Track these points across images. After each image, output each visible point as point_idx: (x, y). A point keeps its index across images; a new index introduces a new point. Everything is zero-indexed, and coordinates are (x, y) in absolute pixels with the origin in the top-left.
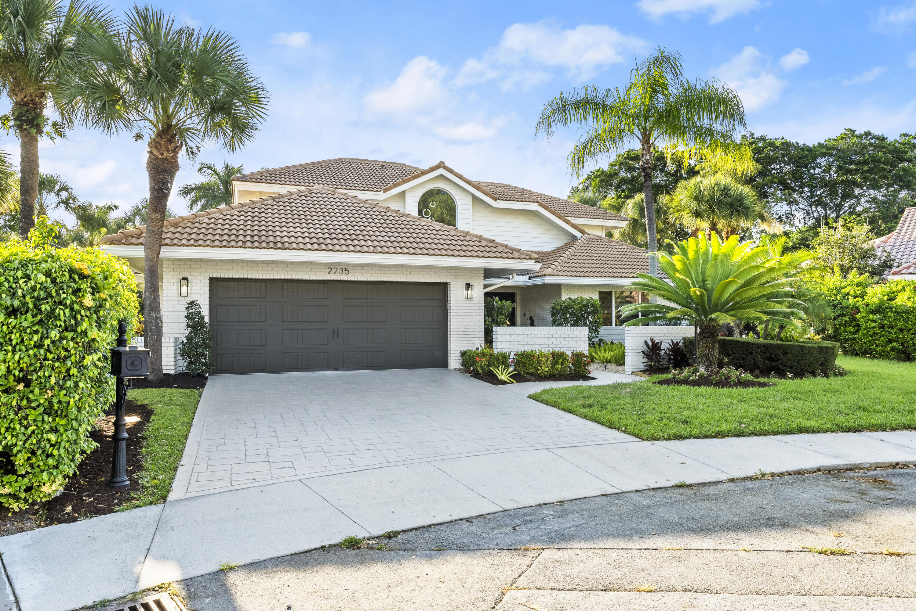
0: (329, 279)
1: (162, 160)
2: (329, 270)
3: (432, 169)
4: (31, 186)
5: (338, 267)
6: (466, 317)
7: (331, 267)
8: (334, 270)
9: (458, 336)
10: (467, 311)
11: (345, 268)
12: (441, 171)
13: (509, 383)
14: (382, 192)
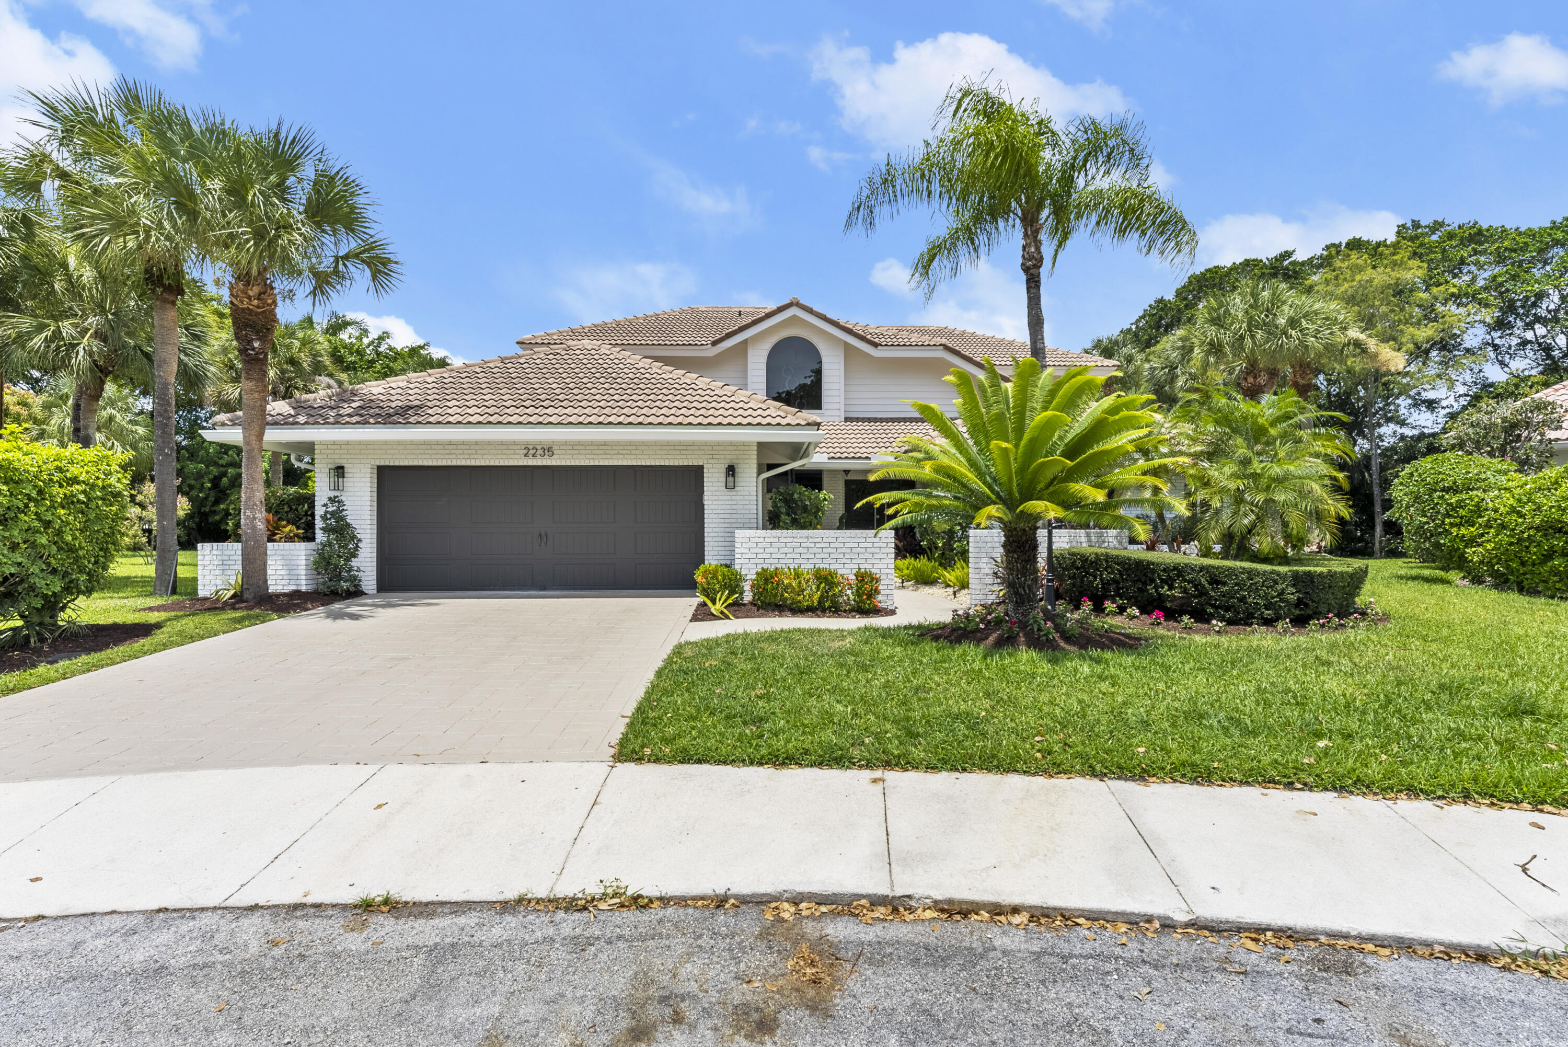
0: (525, 464)
1: (243, 309)
2: (525, 452)
3: (780, 310)
4: (163, 360)
5: (539, 447)
6: (729, 516)
7: (529, 449)
8: (532, 452)
9: (716, 544)
10: (729, 507)
11: (548, 450)
12: (793, 311)
13: (720, 619)
14: (710, 346)
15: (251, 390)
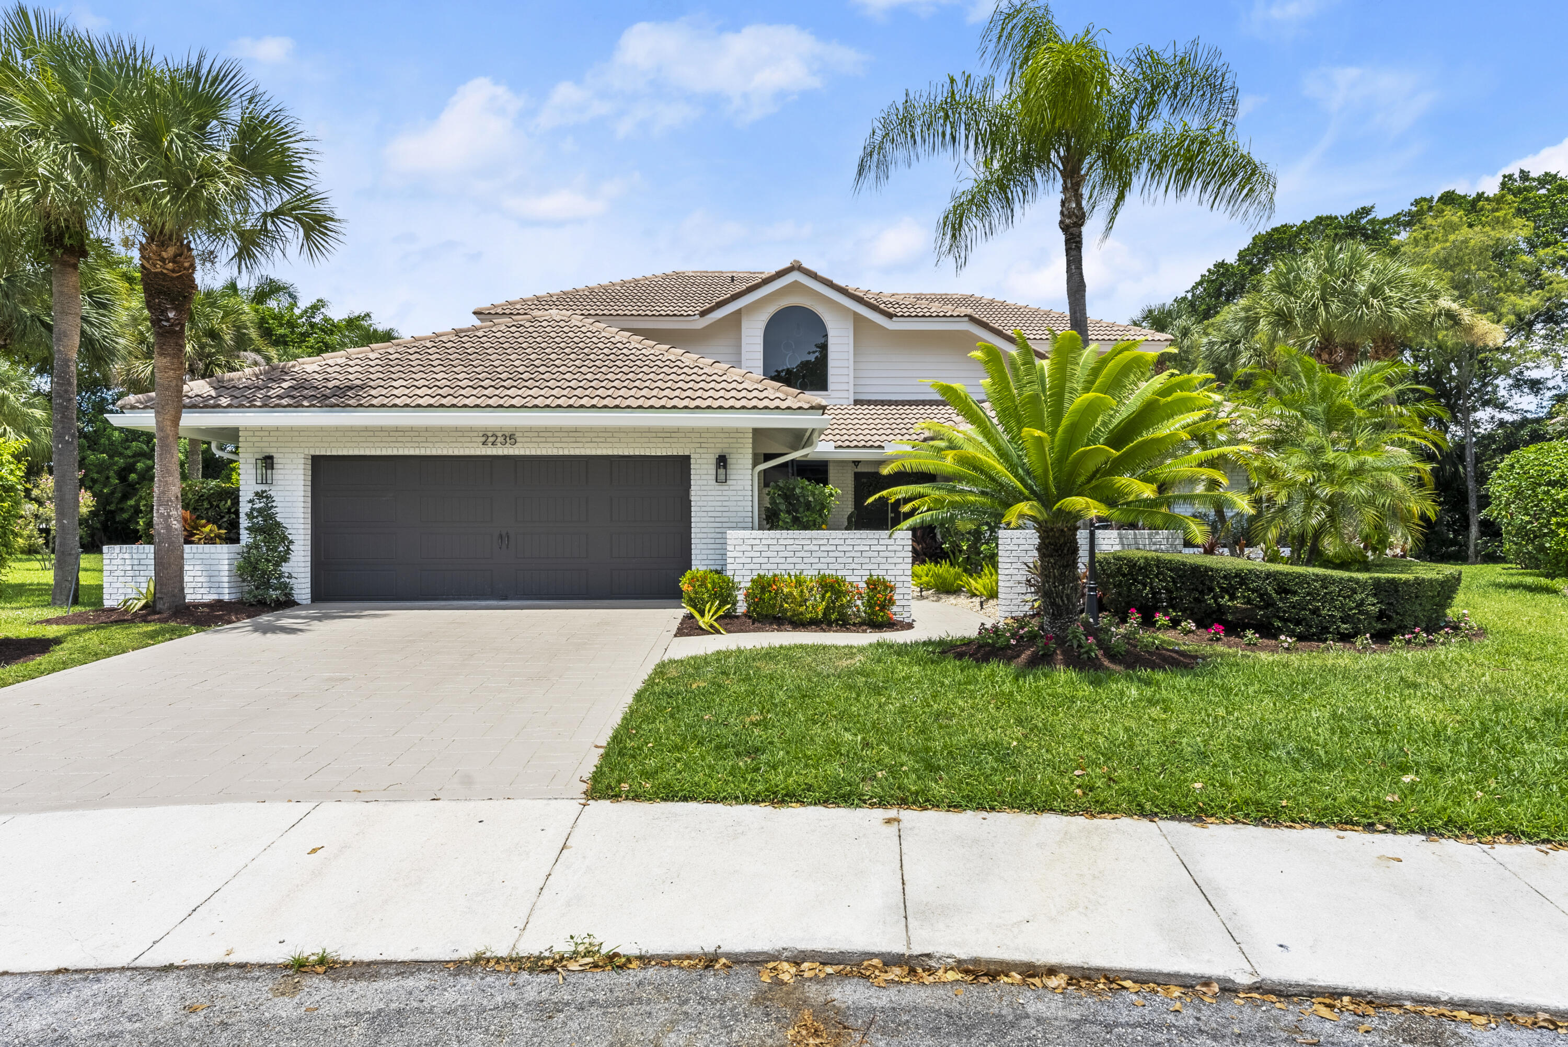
0: (484, 453)
1: (156, 274)
2: (484, 439)
3: (780, 274)
4: (64, 332)
5: (499, 434)
6: (719, 514)
7: (488, 436)
8: (491, 439)
10: (720, 504)
11: (510, 437)
12: (795, 276)
13: (710, 633)
14: (697, 317)
15: (166, 367)
